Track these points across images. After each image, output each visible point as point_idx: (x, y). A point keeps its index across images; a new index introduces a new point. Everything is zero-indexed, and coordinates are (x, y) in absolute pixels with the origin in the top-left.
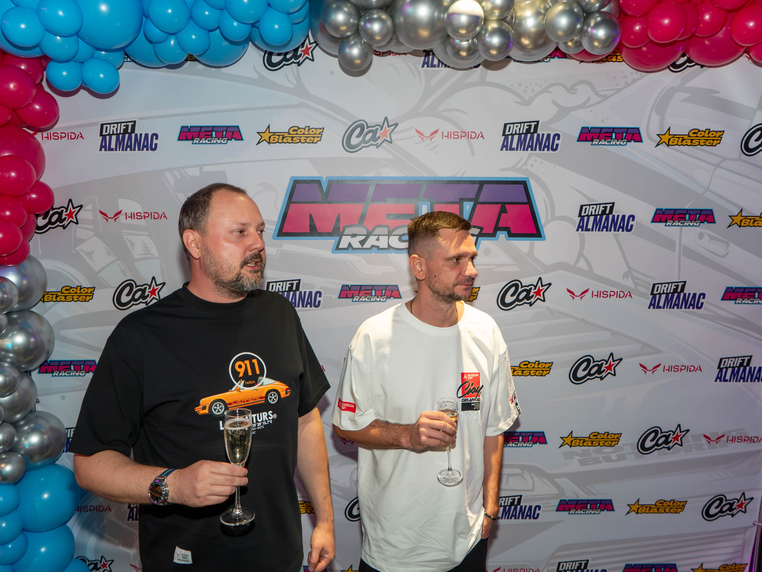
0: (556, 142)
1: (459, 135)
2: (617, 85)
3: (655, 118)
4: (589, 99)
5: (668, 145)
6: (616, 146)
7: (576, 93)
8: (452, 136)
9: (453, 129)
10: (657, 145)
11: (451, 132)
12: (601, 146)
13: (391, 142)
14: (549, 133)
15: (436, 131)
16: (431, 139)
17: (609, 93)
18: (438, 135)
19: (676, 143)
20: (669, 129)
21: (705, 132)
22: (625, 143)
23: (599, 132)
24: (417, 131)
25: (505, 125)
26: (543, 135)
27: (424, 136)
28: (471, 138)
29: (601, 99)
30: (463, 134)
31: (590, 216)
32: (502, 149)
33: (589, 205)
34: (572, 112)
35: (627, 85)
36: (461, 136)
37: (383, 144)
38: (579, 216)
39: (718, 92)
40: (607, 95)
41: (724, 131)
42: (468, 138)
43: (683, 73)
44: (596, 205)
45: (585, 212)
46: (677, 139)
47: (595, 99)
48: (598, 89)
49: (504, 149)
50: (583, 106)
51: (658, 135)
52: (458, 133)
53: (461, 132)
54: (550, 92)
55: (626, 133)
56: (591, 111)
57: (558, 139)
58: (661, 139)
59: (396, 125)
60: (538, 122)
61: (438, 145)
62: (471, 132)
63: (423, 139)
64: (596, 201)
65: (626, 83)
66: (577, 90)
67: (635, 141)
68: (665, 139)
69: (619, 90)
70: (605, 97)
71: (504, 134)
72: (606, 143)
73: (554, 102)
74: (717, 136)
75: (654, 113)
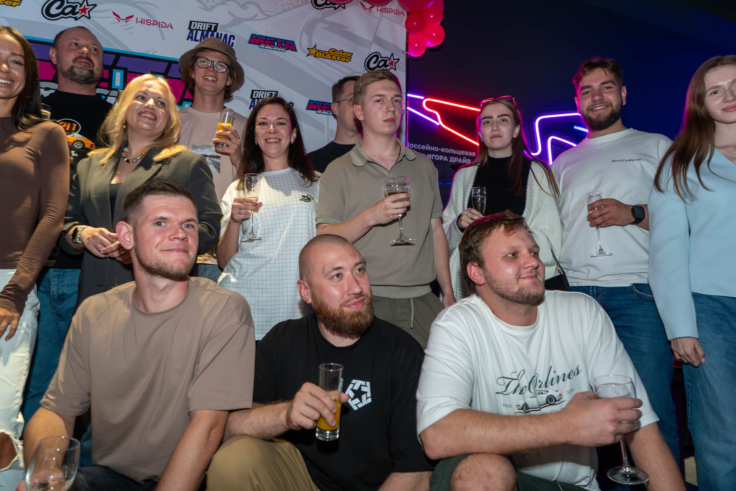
0: (232, 41)
1: (152, 22)
2: (277, 9)
3: (305, 37)
4: (256, 15)
5: (315, 57)
6: (277, 52)
7: (247, 9)
8: (145, 22)
9: (146, 17)
10: (308, 55)
11: (144, 19)
12: (266, 49)
13: (89, 18)
14: (226, 33)
15: (131, 17)
16: (126, 21)
17: (272, 14)
18: (133, 20)
19: (320, 56)
20: (315, 46)
21: (340, 52)
22: (284, 50)
23: (265, 39)
24: (114, 14)
25: (191, 22)
26: (221, 34)
27: (119, 18)
28: (162, 27)
29: (266, 17)
30: (155, 23)
31: (259, 99)
32: (188, 39)
33: (259, 91)
34: (244, 22)
35: (284, 11)
36: (153, 24)
37: (82, 18)
38: (251, 98)
39: (347, 28)
40: (270, 15)
41: (352, 53)
42: (159, 26)
43: (322, 11)
44: (264, 91)
45: (255, 96)
46: (321, 54)
47: (260, 16)
48: (263, 10)
49: (190, 39)
50: (252, 19)
51: (308, 49)
52: (151, 21)
53: (153, 21)
54: (227, 5)
55: (285, 43)
56: (258, 24)
57: (234, 39)
58: (310, 52)
59: (95, 5)
60: (217, 24)
61: (132, 28)
62: (162, 22)
63: (119, 20)
64: (264, 88)
65: (284, 9)
66: (247, 7)
67: (292, 50)
68: (313, 52)
69: (279, 13)
70: (269, 16)
71: (189, 28)
72: (270, 48)
73: (229, 12)
74: (348, 56)
75: (304, 34)
